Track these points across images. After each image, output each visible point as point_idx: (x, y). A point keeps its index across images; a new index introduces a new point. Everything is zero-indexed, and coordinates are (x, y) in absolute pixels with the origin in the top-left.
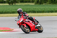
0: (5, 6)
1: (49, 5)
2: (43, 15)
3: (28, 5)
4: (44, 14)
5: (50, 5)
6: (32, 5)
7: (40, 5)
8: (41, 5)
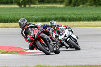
0: (11, 8)
1: (89, 7)
2: (80, 24)
3: (53, 7)
4: (82, 23)
5: (92, 7)
6: (59, 8)
7: (73, 8)
8: (76, 7)
